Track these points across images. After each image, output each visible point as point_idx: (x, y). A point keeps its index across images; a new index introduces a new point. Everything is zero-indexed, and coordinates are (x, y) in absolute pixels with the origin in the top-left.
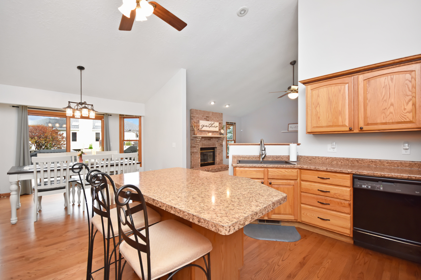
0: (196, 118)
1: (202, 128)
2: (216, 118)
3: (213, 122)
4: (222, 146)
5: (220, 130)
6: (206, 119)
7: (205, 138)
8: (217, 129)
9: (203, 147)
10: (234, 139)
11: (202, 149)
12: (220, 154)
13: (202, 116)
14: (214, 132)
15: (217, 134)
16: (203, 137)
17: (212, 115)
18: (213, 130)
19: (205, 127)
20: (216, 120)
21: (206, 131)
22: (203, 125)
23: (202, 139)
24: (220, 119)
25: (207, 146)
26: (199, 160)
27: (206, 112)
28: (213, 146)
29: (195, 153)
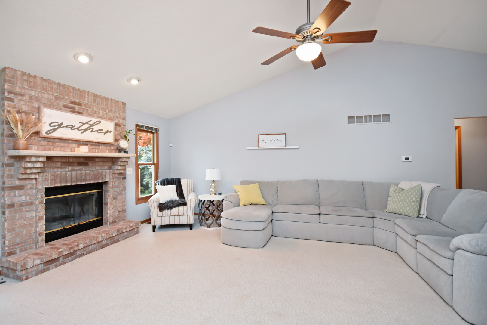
0: (27, 98)
1: (54, 130)
2: (107, 111)
3: (94, 120)
4: (125, 178)
5: (116, 140)
6: (73, 108)
7: (64, 160)
8: (109, 138)
9: (58, 185)
10: (155, 162)
11: (49, 191)
12: (118, 197)
13: (53, 98)
14: (100, 144)
15: (108, 151)
16: (60, 158)
17: (94, 102)
18: (97, 138)
19: (65, 128)
20: (106, 117)
21: (70, 141)
22: (57, 124)
23: (53, 162)
24: (118, 114)
25: (73, 180)
26: (40, 224)
27: (71, 90)
28: (95, 179)
29: (21, 205)
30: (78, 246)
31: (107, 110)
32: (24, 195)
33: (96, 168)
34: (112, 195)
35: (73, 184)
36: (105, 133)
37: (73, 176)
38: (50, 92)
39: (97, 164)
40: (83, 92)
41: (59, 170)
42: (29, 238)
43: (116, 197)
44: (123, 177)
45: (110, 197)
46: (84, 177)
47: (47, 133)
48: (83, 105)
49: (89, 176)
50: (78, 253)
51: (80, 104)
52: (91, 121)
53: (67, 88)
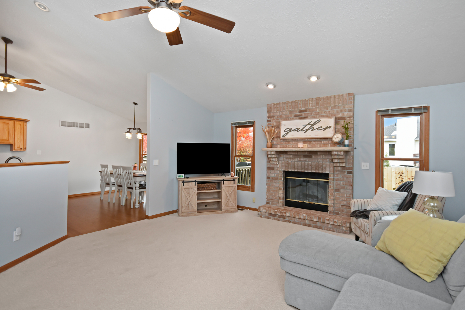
1: (287, 134)
4: (350, 173)
6: (301, 115)
8: (329, 134)
9: (290, 170)
10: (423, 157)
11: (287, 174)
12: (342, 190)
13: (288, 112)
14: (322, 140)
15: (331, 145)
16: (292, 152)
17: (317, 105)
18: (317, 135)
19: (293, 131)
20: (328, 114)
21: (298, 140)
22: (289, 129)
23: (288, 154)
24: (342, 107)
25: (299, 168)
26: (280, 192)
27: (300, 103)
28: (316, 169)
29: (273, 179)
30: (285, 213)
31: (329, 108)
32: (274, 173)
33: (318, 160)
34: (333, 186)
35: (299, 171)
36: (325, 129)
37: (299, 165)
38: (287, 110)
39: (319, 157)
40: (308, 100)
41: (292, 160)
42: (276, 199)
43: (339, 190)
44: (347, 171)
45: (331, 188)
46: (306, 167)
47: (283, 136)
48: (308, 111)
49: (311, 166)
50: (287, 219)
51: (306, 111)
52: (312, 122)
53: (297, 102)
